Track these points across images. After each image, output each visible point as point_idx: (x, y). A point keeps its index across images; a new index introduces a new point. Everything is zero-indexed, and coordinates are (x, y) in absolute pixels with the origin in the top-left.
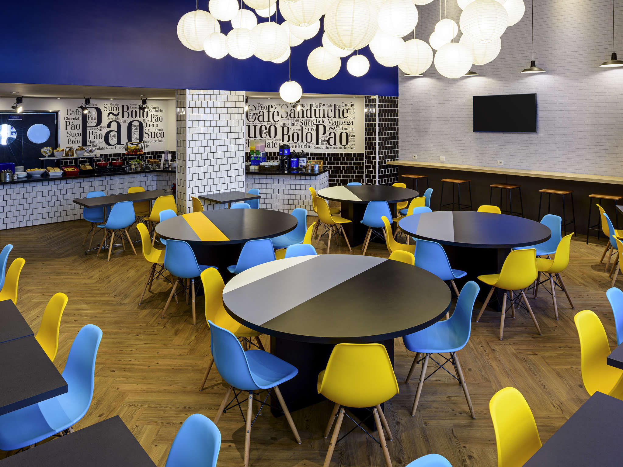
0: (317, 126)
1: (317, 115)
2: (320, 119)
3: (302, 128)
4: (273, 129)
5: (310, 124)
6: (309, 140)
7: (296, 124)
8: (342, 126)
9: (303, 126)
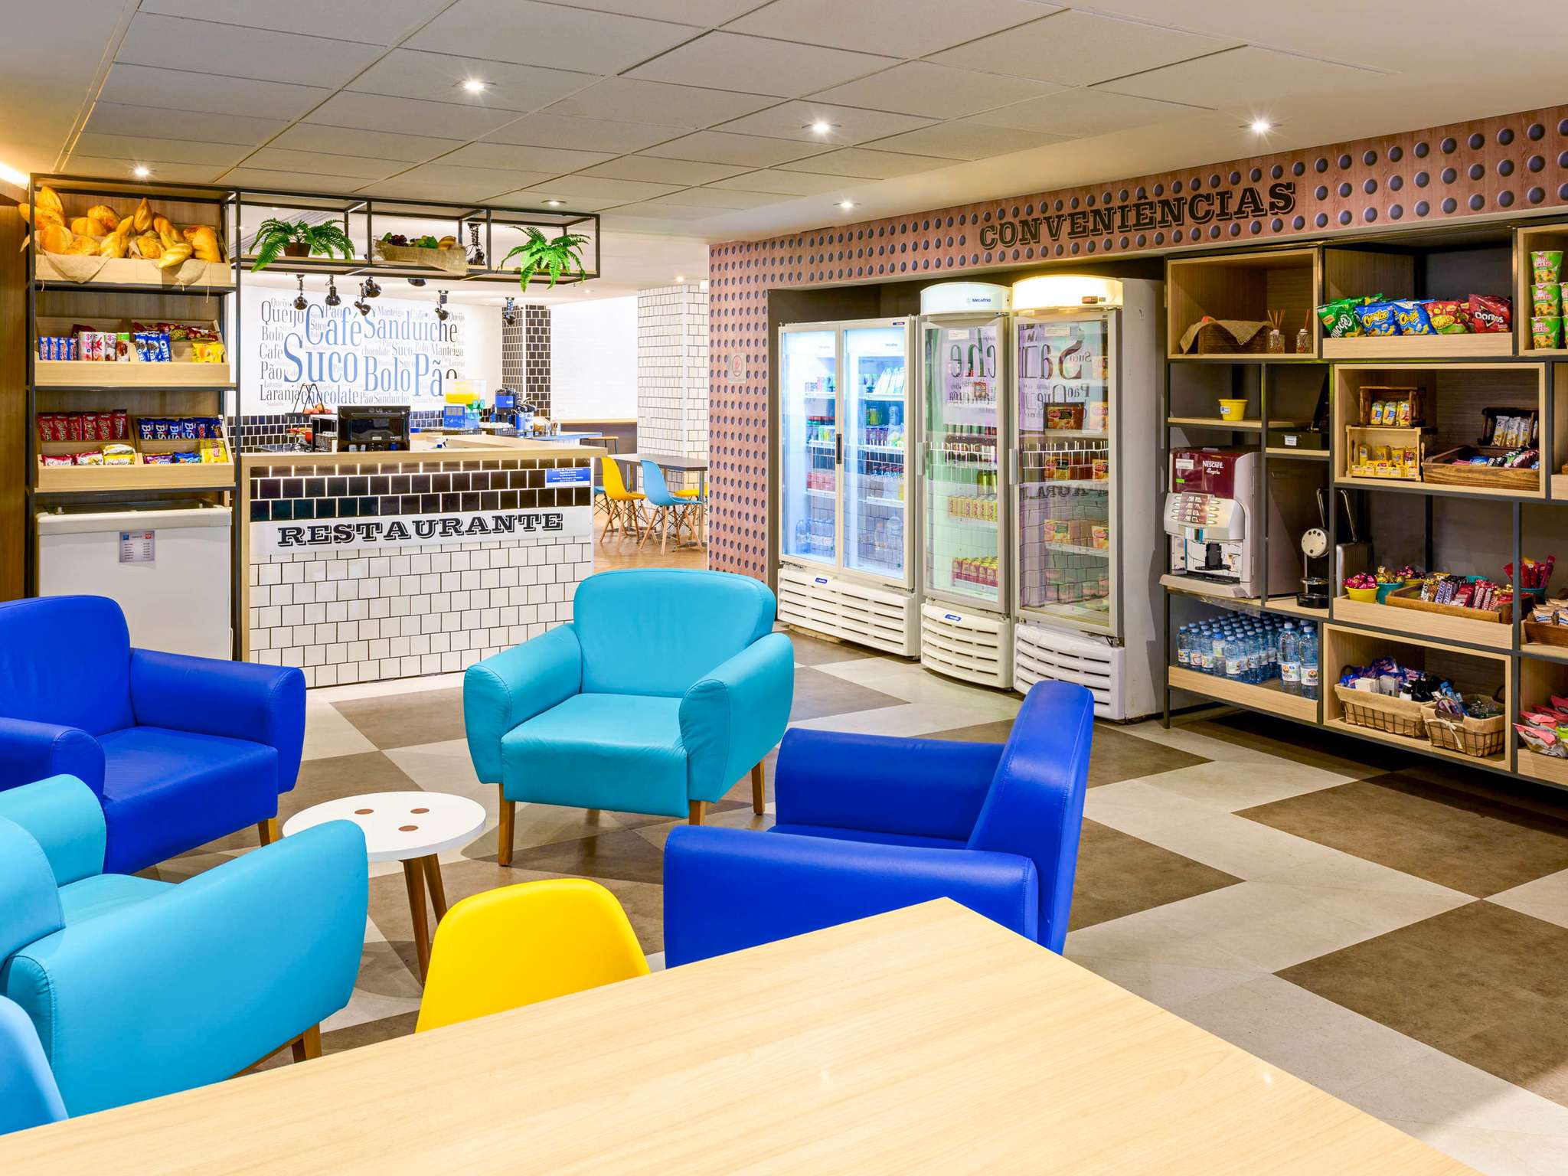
0: (417, 356)
1: (417, 337)
2: (421, 343)
3: (396, 359)
4: (351, 359)
5: (407, 352)
6: (405, 387)
7: (385, 353)
8: (449, 357)
9: (398, 356)
